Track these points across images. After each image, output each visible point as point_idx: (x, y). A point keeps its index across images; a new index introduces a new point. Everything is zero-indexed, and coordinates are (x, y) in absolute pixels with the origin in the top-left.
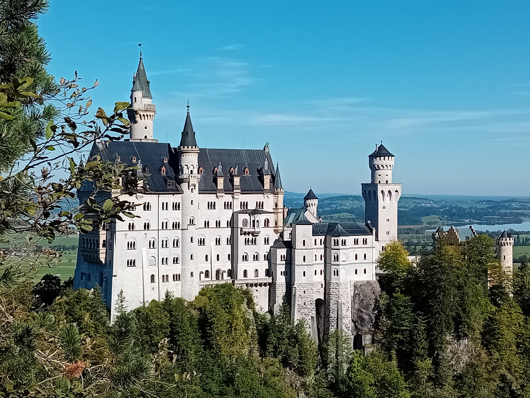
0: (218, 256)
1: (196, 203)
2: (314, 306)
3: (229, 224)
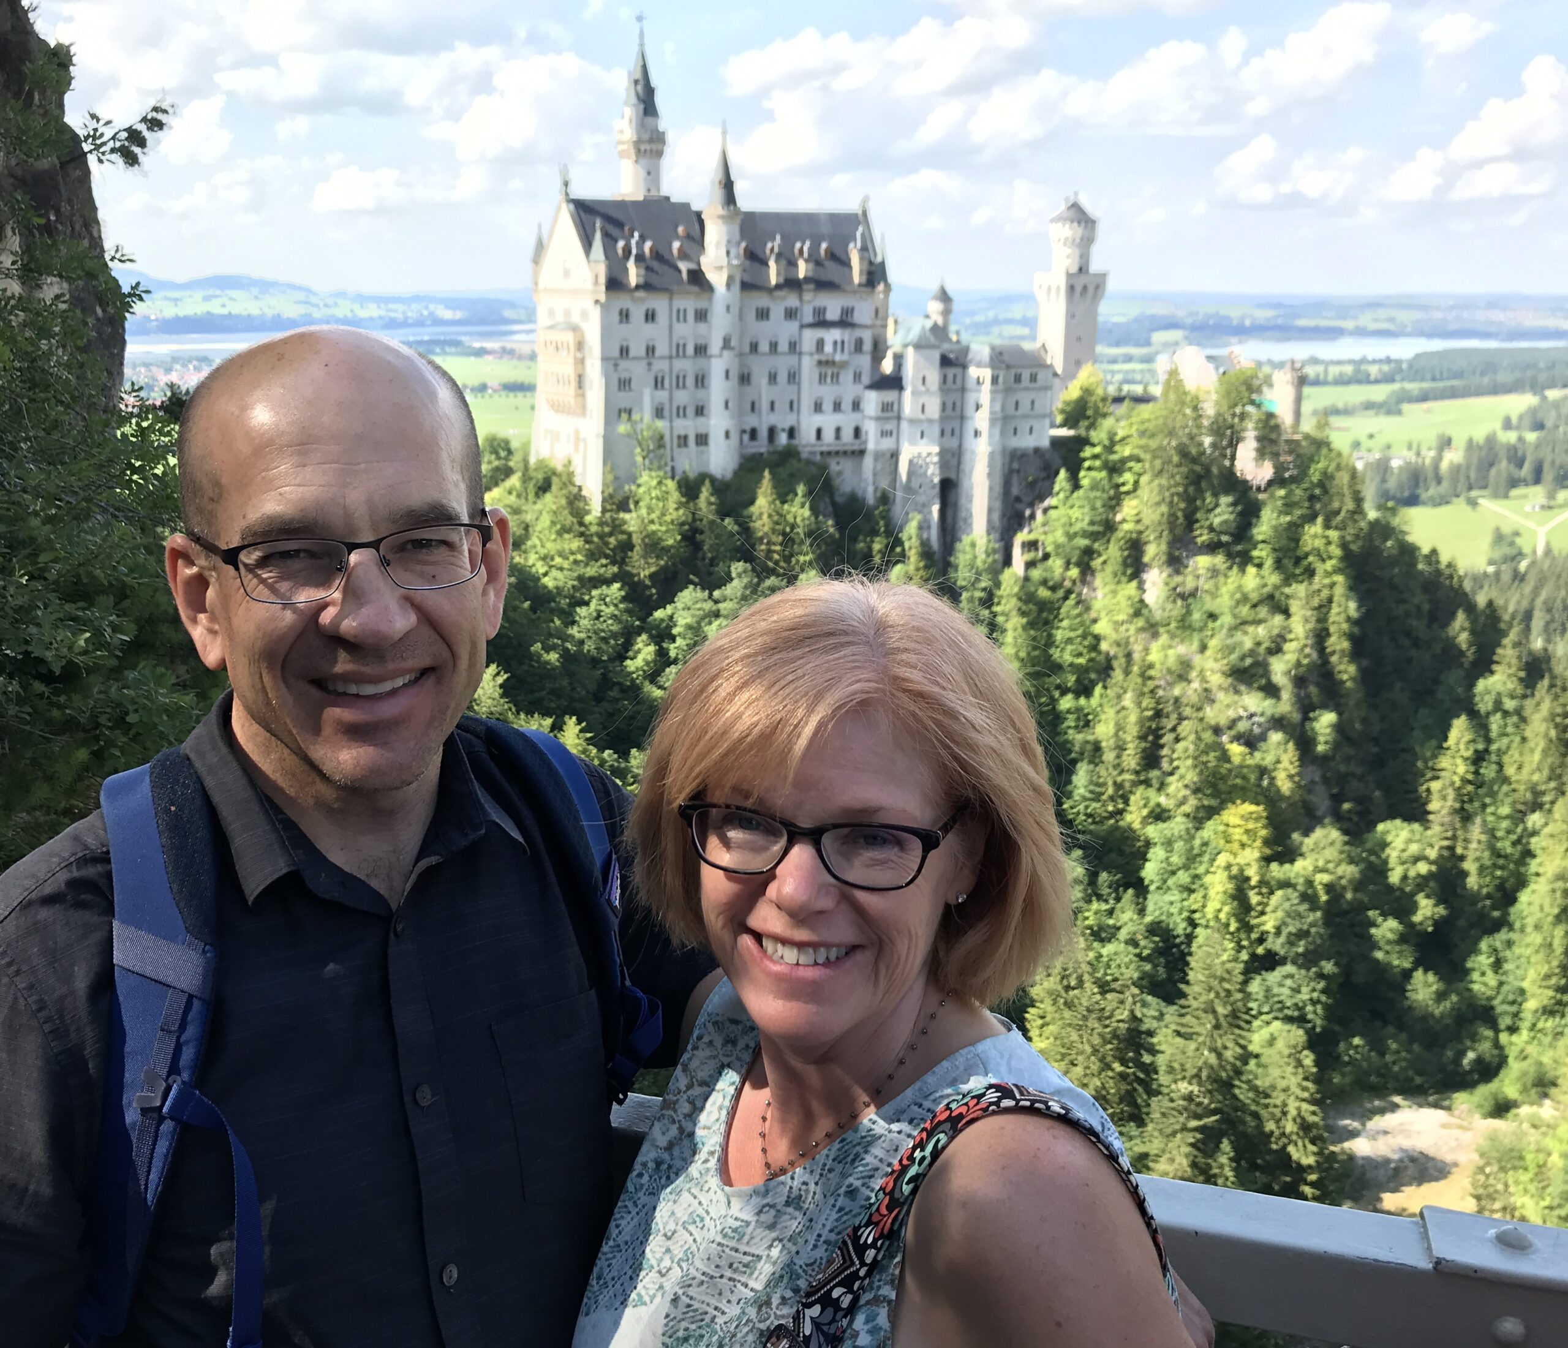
0: (772, 404)
1: (735, 310)
2: (937, 490)
3: (793, 347)
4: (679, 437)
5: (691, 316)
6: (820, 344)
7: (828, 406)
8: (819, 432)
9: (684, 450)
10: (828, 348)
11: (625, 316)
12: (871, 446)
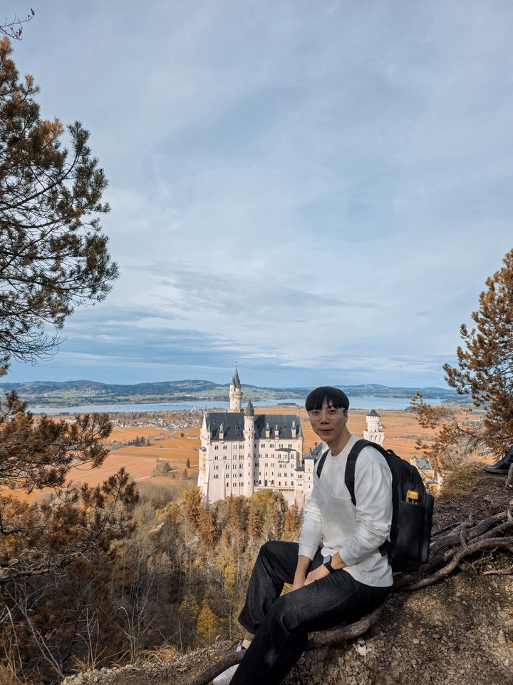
0: (266, 473)
1: (252, 445)
3: (273, 456)
4: (234, 484)
5: (238, 447)
6: (280, 456)
7: (283, 475)
8: (280, 482)
9: (235, 487)
10: (282, 457)
11: (216, 448)
12: (296, 489)
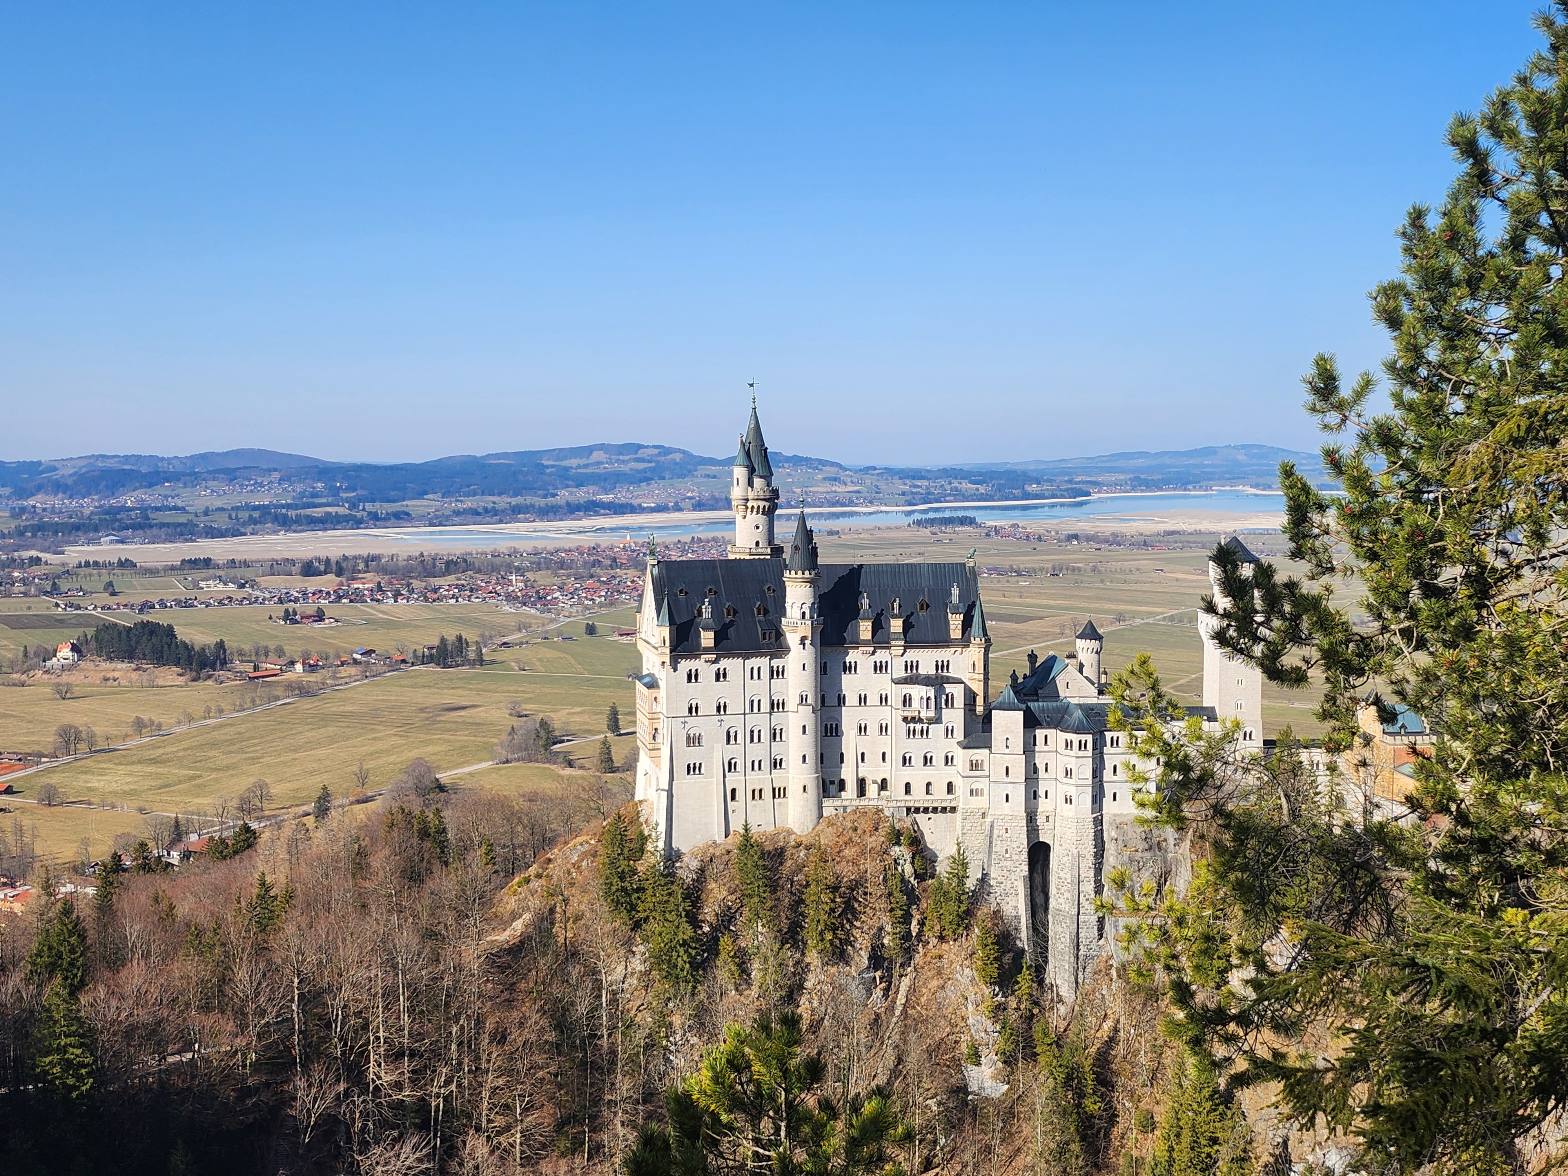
0: (863, 754)
1: (812, 667)
2: (1025, 856)
3: (885, 699)
4: (754, 791)
5: (765, 673)
6: (907, 701)
7: (918, 761)
8: (908, 786)
9: (758, 802)
10: (915, 704)
11: (692, 678)
12: (961, 806)
